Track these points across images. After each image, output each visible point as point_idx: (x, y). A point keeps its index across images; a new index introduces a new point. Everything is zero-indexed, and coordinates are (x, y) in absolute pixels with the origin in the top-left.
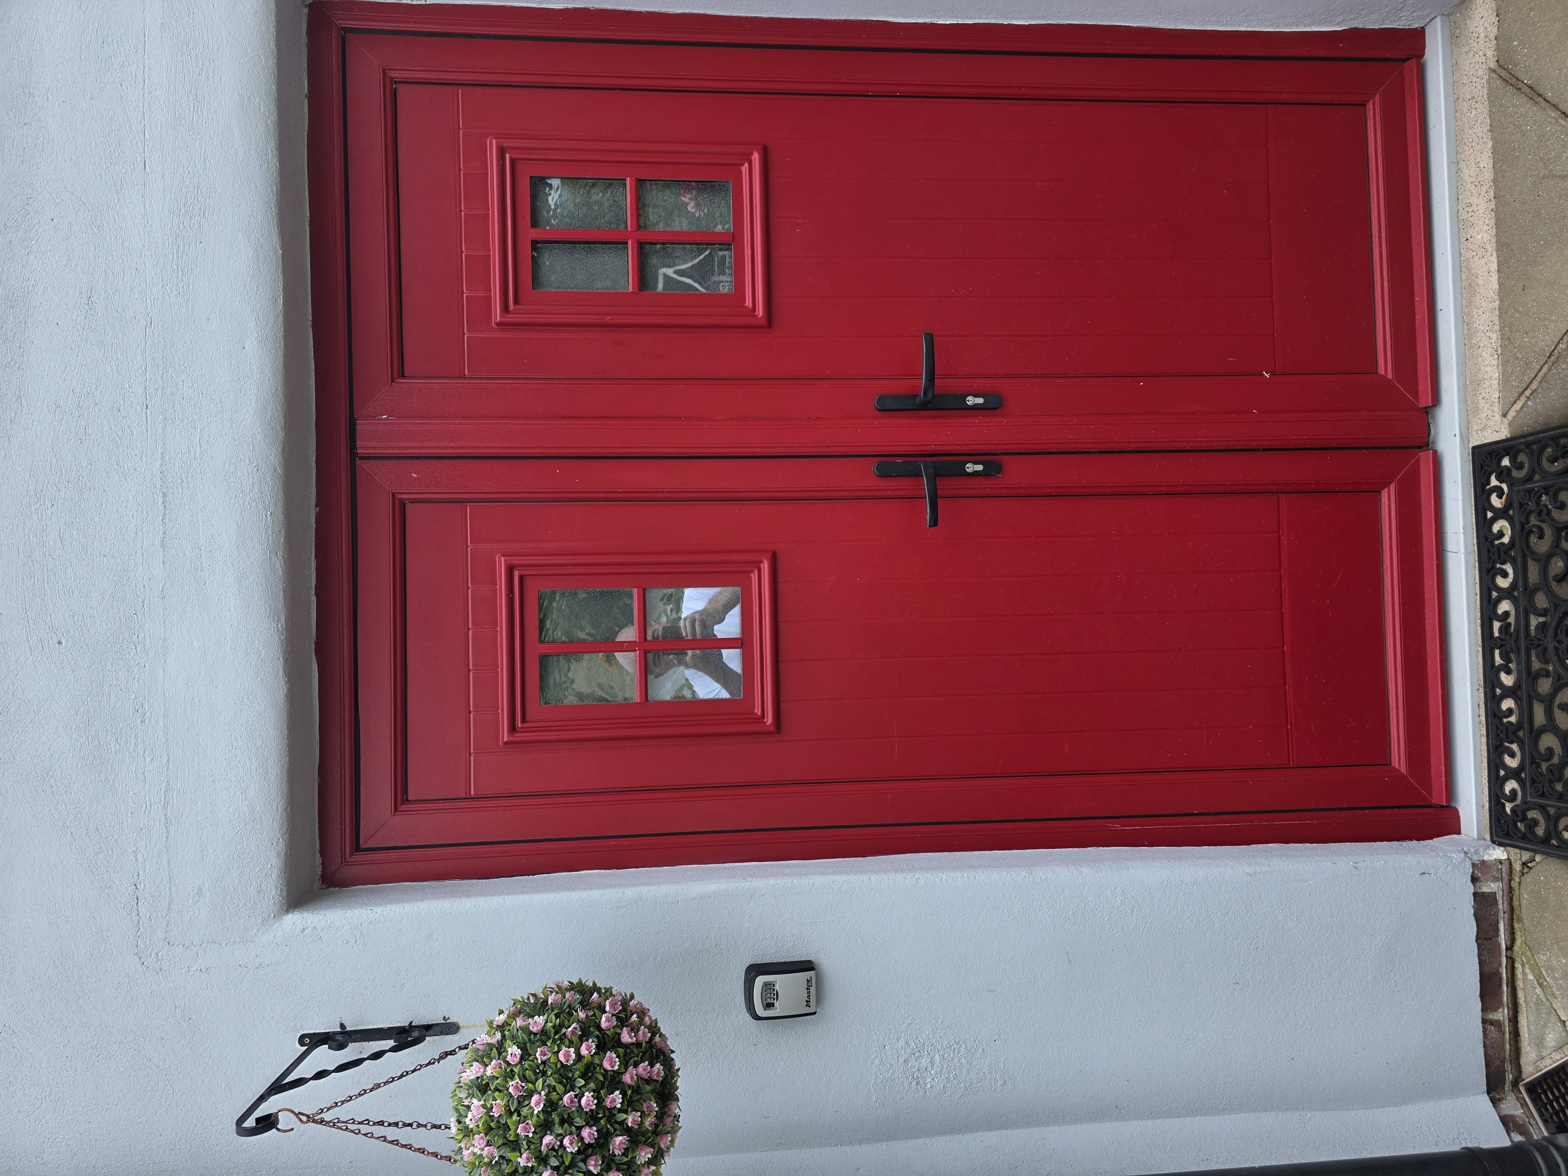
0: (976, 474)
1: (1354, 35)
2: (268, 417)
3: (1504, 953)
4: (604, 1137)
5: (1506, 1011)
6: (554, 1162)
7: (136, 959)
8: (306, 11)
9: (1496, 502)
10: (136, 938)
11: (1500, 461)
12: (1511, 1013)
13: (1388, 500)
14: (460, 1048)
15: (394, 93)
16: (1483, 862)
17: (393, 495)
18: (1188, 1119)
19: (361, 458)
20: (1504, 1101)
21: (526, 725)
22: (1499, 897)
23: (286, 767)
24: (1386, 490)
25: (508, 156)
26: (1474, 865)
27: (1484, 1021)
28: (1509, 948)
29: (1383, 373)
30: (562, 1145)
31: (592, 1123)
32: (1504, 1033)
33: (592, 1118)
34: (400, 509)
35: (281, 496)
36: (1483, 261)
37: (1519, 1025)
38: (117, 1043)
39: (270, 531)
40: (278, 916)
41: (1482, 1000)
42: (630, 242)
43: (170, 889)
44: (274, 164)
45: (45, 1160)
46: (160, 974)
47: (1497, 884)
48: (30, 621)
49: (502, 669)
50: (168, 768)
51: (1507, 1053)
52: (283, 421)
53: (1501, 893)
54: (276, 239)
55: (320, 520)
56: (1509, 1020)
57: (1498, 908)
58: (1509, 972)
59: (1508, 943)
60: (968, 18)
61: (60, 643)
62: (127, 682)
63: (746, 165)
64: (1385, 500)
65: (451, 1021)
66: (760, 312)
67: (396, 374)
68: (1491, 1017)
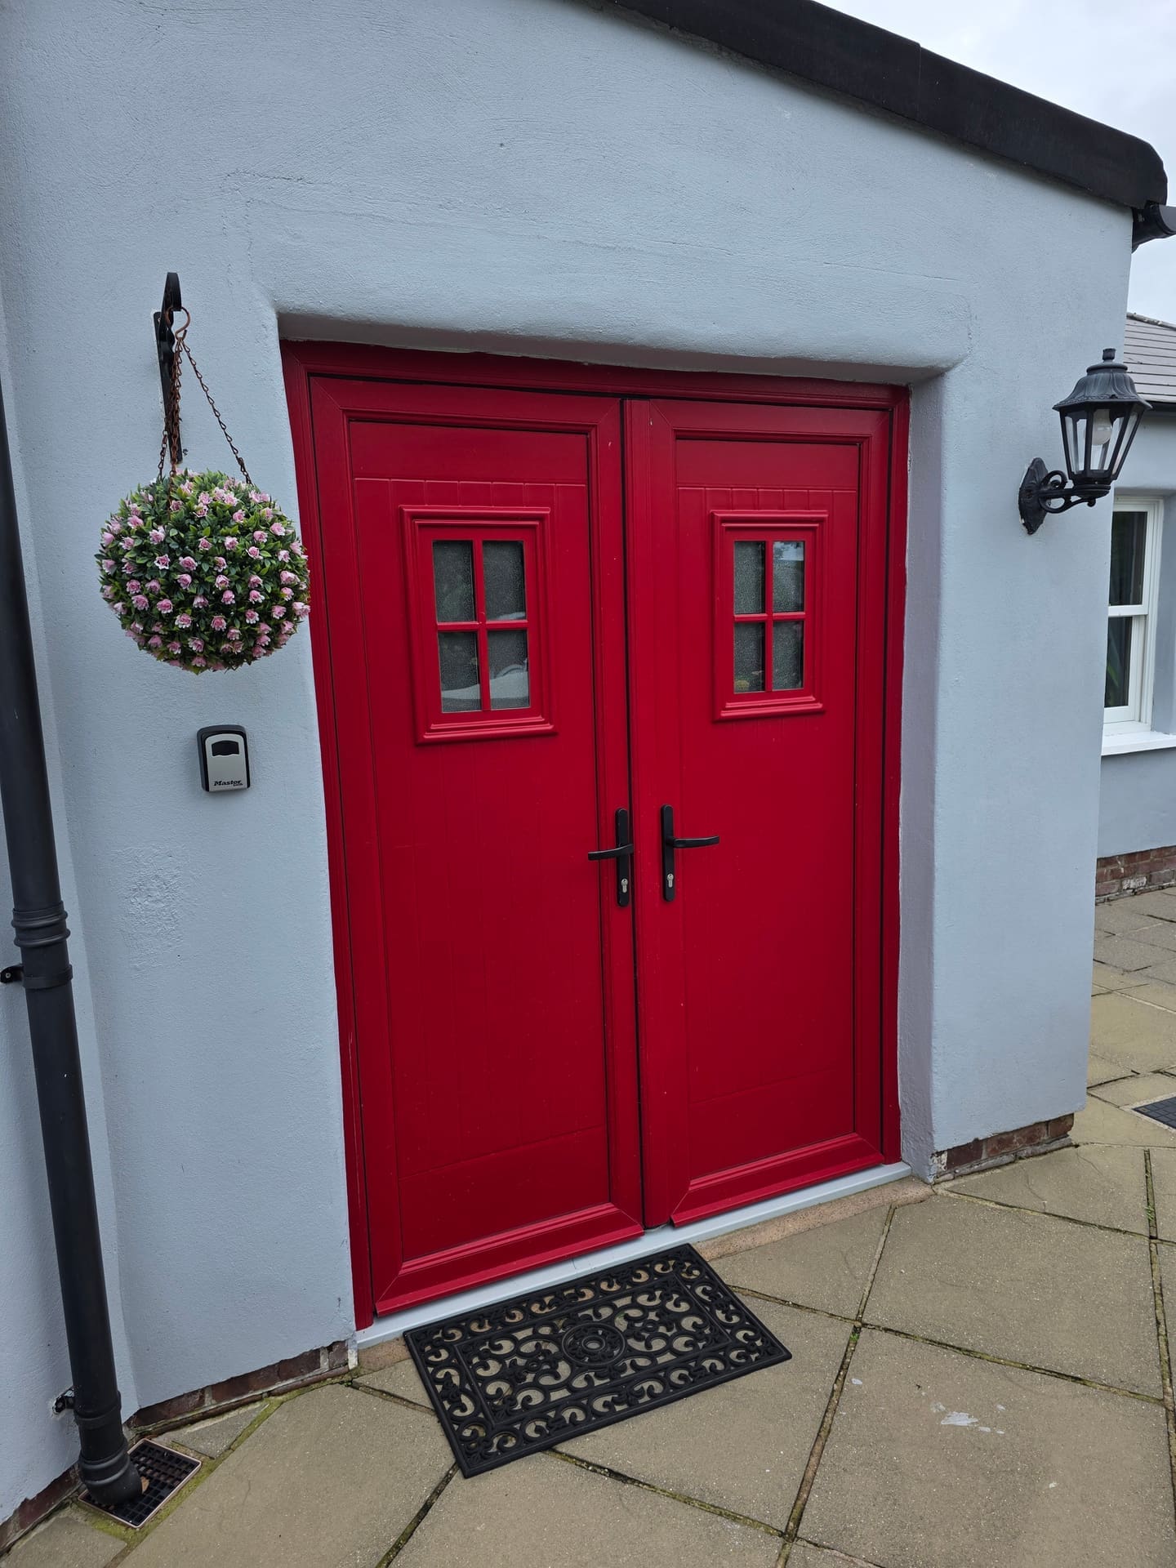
0: (620, 887)
1: (897, 1113)
2: (668, 338)
3: (265, 1391)
4: (224, 610)
5: (212, 1407)
6: (206, 567)
7: (233, 170)
8: (904, 384)
9: (658, 1268)
10: (252, 173)
11: (687, 1261)
12: (211, 1411)
13: (605, 1209)
14: (247, 476)
15: (854, 444)
16: (346, 1350)
17: (593, 426)
18: (107, 1144)
19: (622, 402)
20: (128, 1429)
21: (417, 528)
22: (317, 1372)
23: (404, 324)
24: (612, 1205)
25: (817, 525)
26: (344, 1342)
27: (203, 1390)
28: (270, 1394)
29: (691, 1184)
30: (218, 574)
31: (238, 599)
32: (193, 1411)
33: (243, 600)
34: (583, 430)
35: (612, 341)
36: (775, 1232)
37: (202, 1422)
38: (150, 140)
39: (587, 330)
40: (275, 304)
41: (228, 1381)
42: (765, 615)
43: (298, 210)
44: (827, 358)
45: (24, 47)
46: (219, 190)
47: (327, 1367)
48: (518, 123)
49: (460, 508)
50: (404, 223)
51: (174, 1420)
52: (664, 348)
53: (319, 1372)
54: (781, 354)
55: (578, 366)
56: (205, 1412)
57: (306, 1373)
58: (248, 1400)
59: (276, 1391)
60: (903, 848)
61: (502, 145)
62: (472, 198)
63: (814, 699)
64: (605, 1206)
65: (183, 457)
66: (724, 714)
67: (679, 434)
68: (207, 1395)
